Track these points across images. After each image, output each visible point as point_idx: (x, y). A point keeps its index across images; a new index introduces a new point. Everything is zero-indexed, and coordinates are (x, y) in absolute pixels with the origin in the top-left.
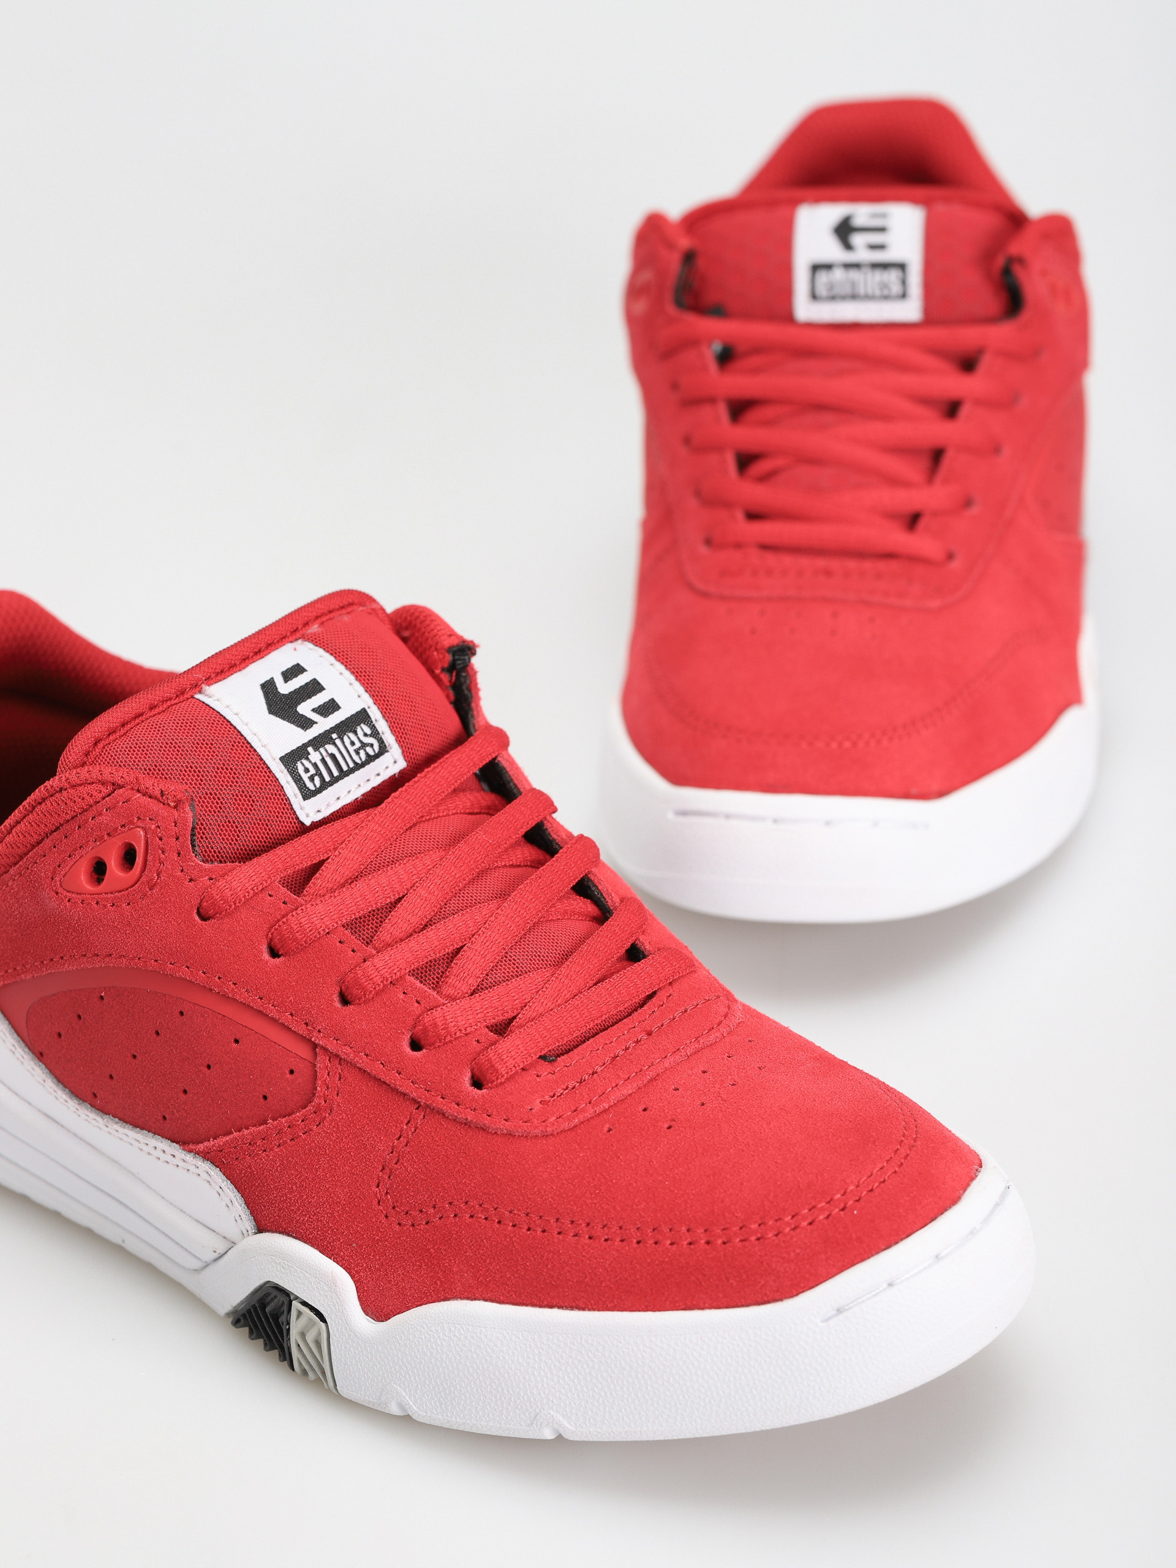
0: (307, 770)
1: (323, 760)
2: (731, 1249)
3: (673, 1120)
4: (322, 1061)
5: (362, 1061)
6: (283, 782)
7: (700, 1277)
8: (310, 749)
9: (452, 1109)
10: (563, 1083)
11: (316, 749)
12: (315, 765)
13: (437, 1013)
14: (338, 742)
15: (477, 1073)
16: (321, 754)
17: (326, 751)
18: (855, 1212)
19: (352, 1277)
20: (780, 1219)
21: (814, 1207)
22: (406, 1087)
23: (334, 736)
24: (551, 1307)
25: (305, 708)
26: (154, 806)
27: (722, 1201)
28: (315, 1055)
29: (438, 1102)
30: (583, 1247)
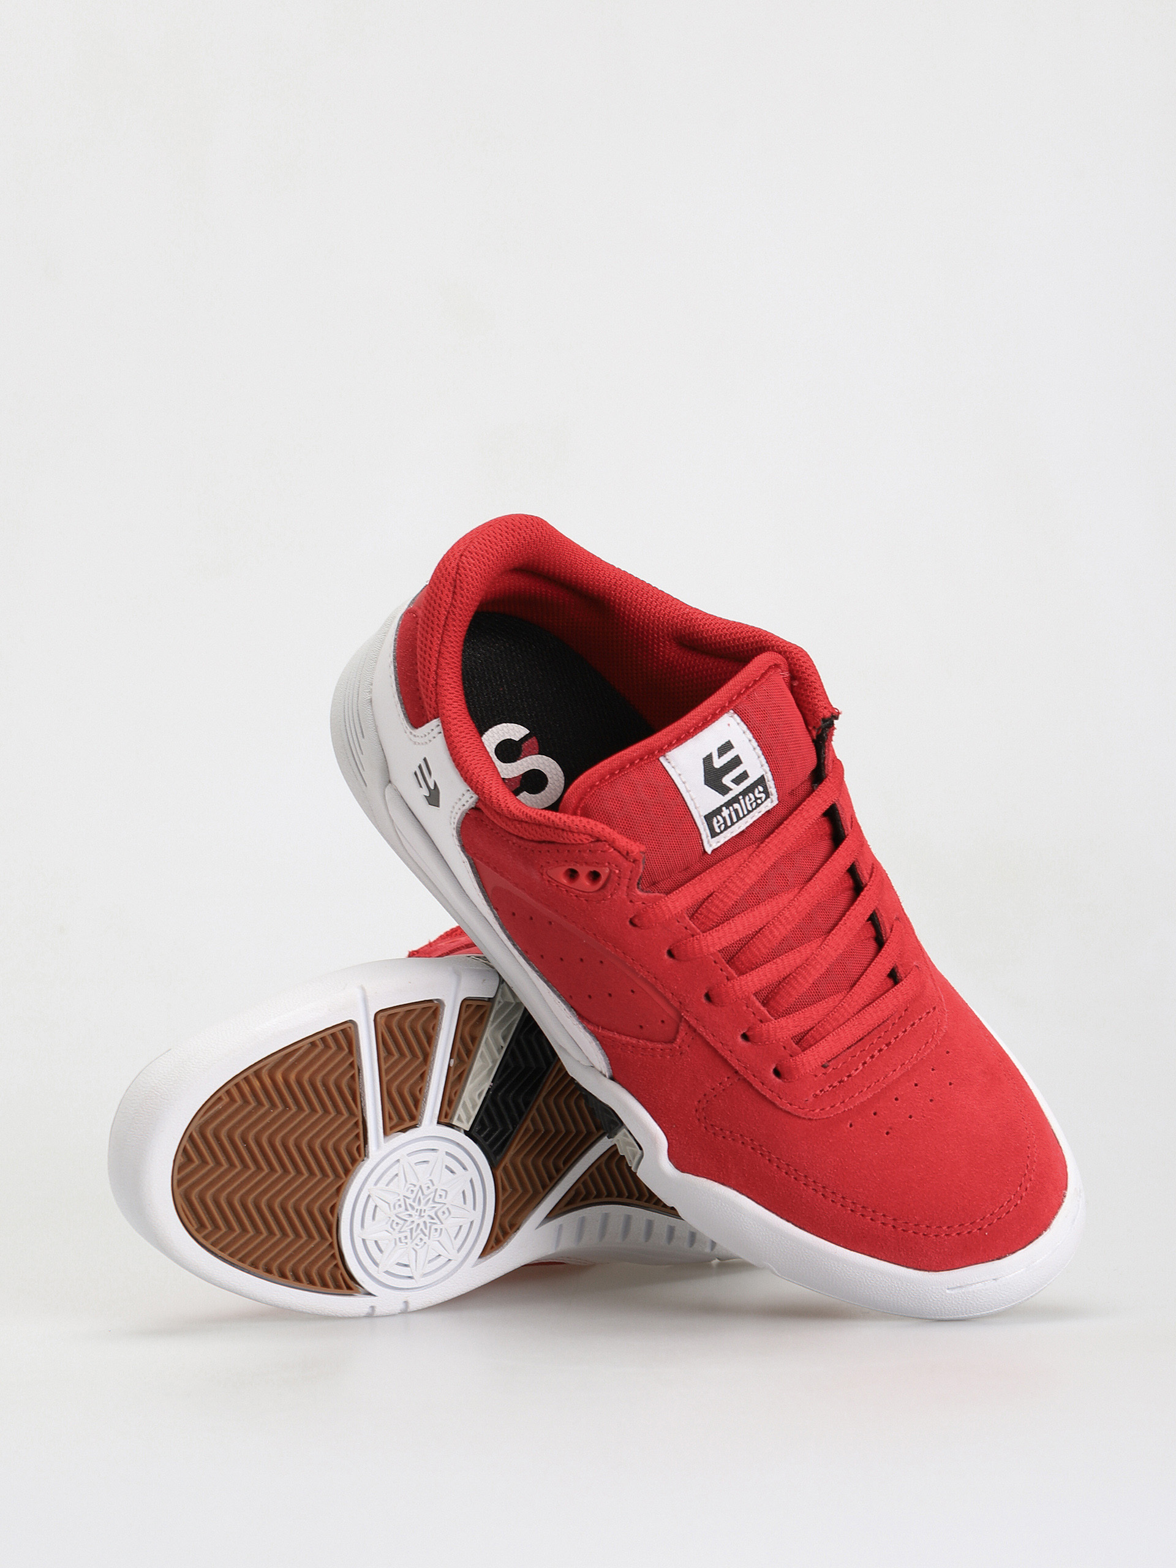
0: (718, 822)
1: (730, 815)
2: (907, 1236)
3: (891, 1128)
4: (683, 1027)
5: (709, 1038)
6: (702, 831)
7: (883, 1244)
8: (724, 808)
9: (758, 1086)
10: (829, 1083)
11: (727, 808)
12: (724, 819)
13: (764, 1026)
14: (742, 801)
15: (779, 1068)
16: (730, 811)
17: (733, 808)
18: (987, 1234)
19: (668, 1140)
20: (941, 1227)
21: (963, 1225)
22: (734, 1063)
23: (741, 797)
24: (788, 1221)
25: (727, 780)
26: (621, 859)
27: (909, 1205)
28: (681, 1021)
29: (751, 1079)
30: (817, 1200)
